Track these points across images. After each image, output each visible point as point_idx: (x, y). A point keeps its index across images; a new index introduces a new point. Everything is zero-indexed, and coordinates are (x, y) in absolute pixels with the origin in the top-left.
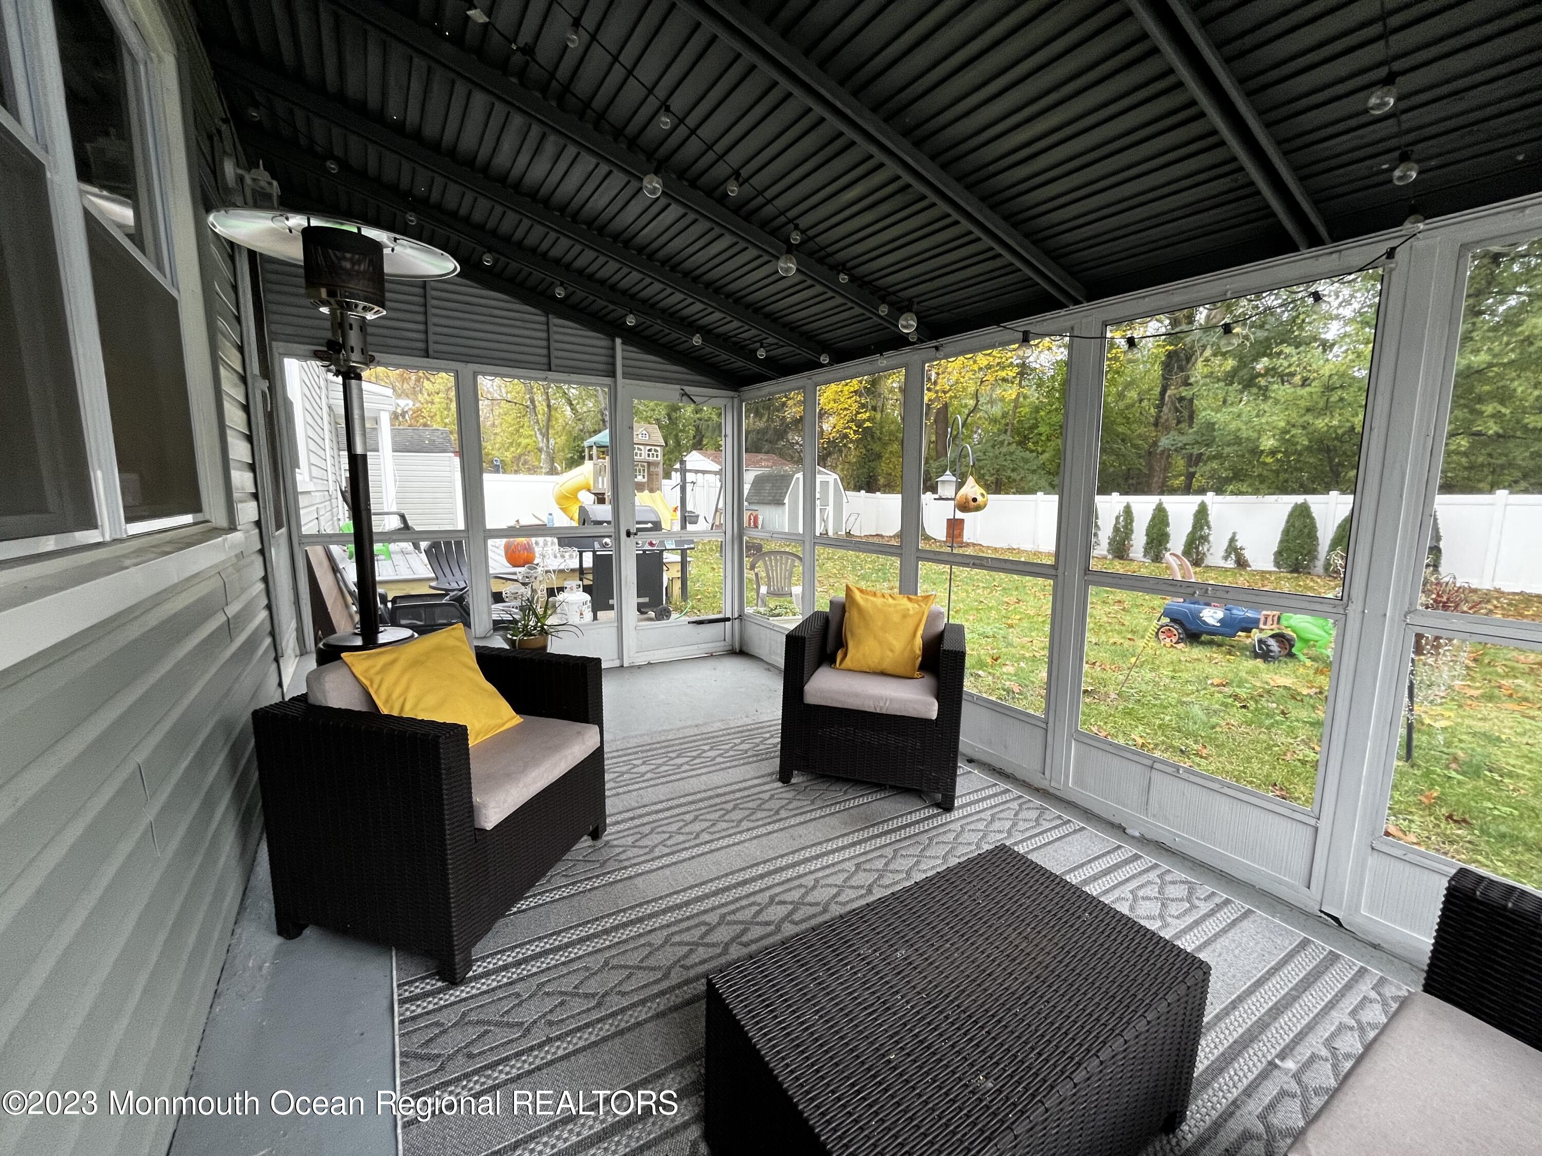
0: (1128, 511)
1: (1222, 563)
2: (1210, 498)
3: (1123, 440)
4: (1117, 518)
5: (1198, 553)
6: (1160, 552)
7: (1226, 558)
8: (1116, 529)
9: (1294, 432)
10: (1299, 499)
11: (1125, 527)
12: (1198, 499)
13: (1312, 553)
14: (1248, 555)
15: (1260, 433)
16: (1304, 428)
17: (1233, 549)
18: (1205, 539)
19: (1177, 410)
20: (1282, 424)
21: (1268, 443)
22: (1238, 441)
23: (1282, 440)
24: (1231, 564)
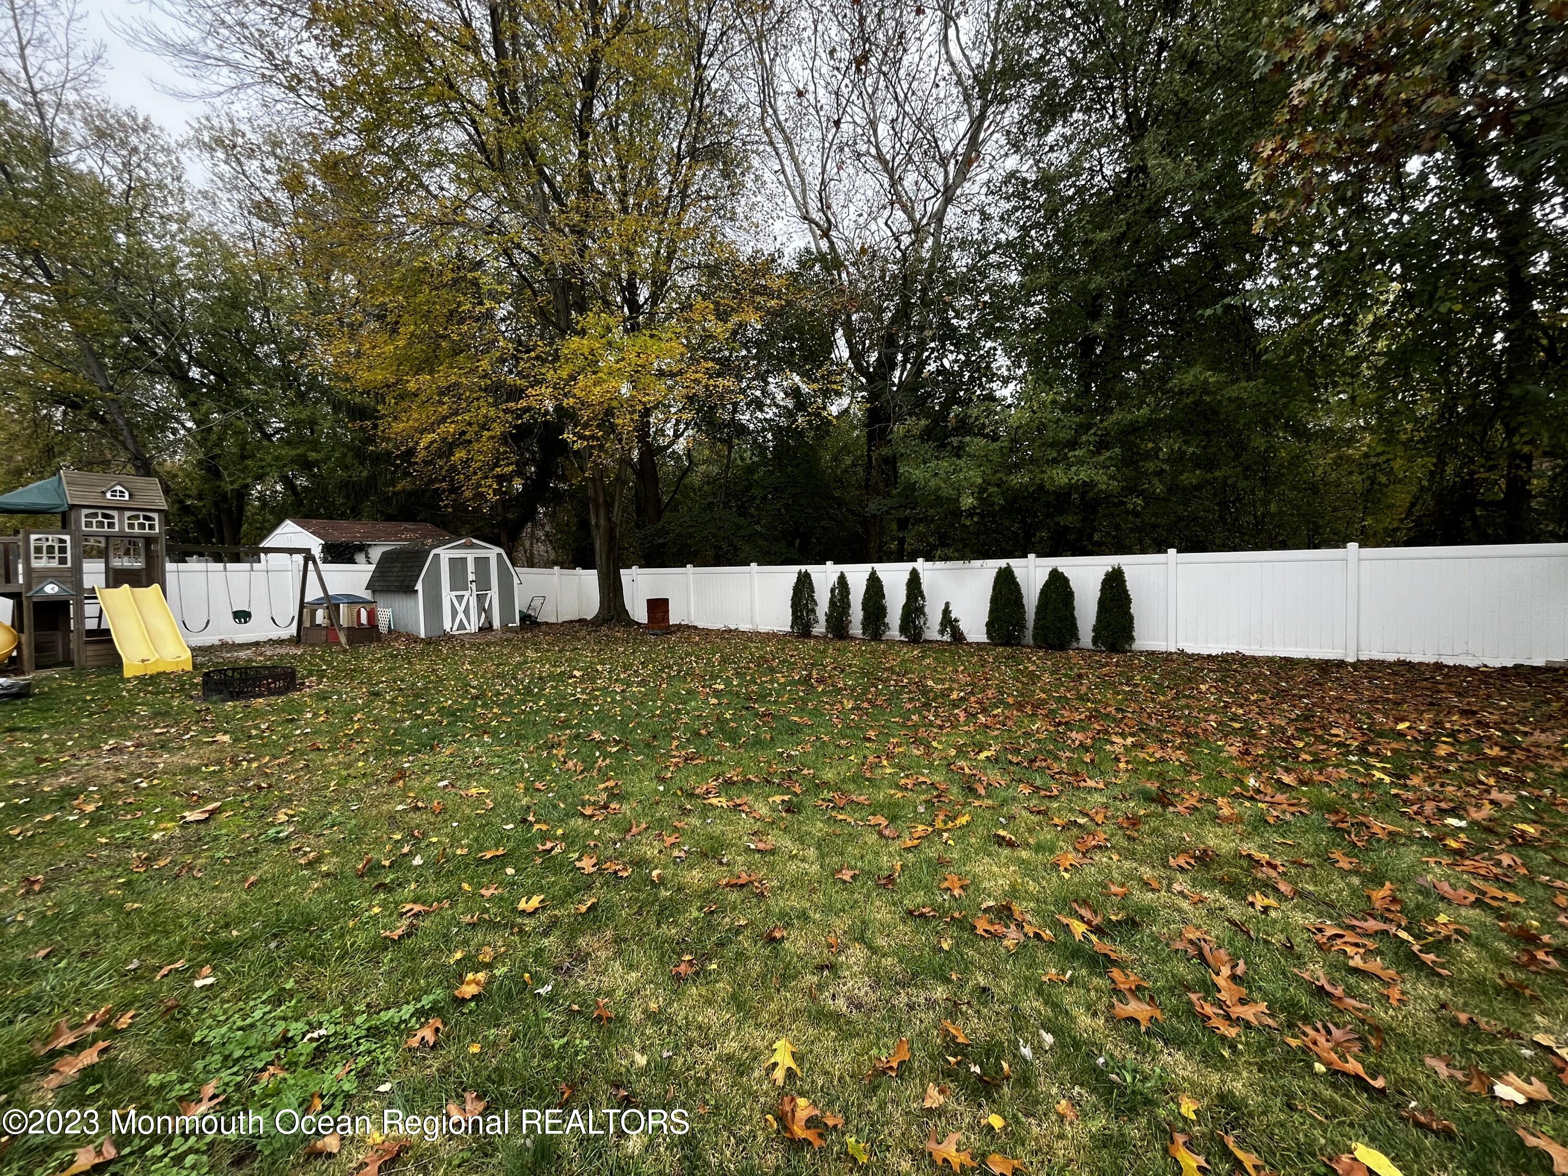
0: (842, 579)
1: (939, 638)
2: (920, 564)
3: (839, 505)
4: (832, 591)
5: (915, 627)
6: (878, 628)
7: (942, 632)
8: (832, 603)
9: (991, 490)
10: (1002, 563)
11: (841, 600)
12: (909, 566)
13: (1020, 622)
14: (963, 626)
15: (959, 491)
16: (999, 486)
17: (948, 621)
18: (920, 611)
19: (883, 472)
20: (980, 481)
21: (968, 502)
22: (939, 500)
23: (979, 499)
24: (947, 638)
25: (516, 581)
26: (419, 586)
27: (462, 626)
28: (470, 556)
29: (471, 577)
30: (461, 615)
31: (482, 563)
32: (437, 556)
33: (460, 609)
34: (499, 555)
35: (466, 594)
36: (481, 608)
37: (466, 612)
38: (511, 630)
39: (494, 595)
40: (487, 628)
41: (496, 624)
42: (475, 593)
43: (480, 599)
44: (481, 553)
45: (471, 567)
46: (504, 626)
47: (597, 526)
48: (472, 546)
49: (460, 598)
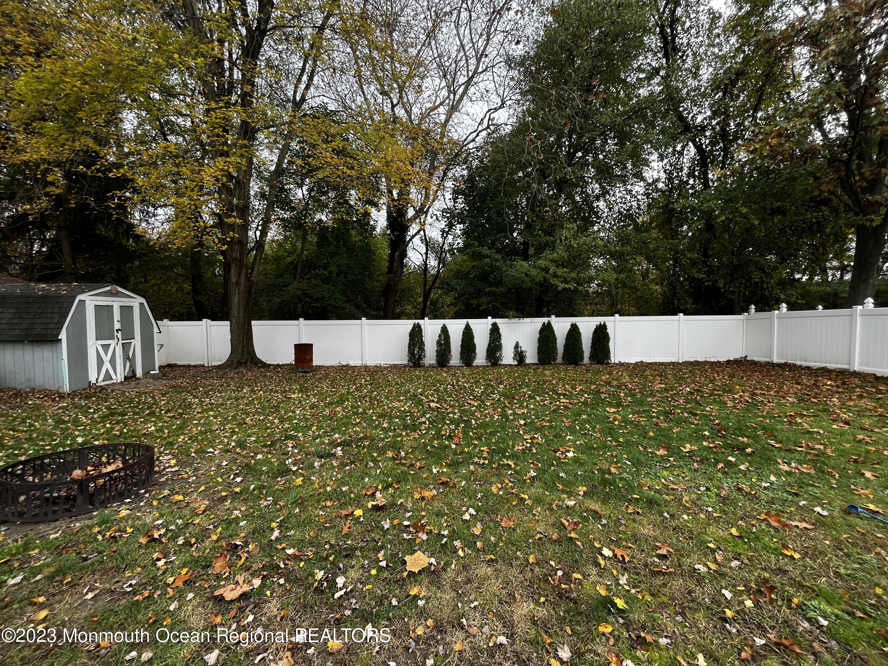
4: (440, 336)
5: (495, 357)
6: (470, 359)
7: (513, 359)
11: (445, 343)
12: (491, 321)
14: (525, 354)
17: (517, 352)
18: (499, 348)
25: (156, 330)
26: (63, 336)
27: (108, 376)
28: (116, 304)
29: (117, 326)
30: (107, 365)
31: (126, 311)
32: (82, 302)
33: (106, 359)
34: (141, 304)
35: (113, 343)
36: (126, 358)
37: (113, 362)
38: (154, 377)
39: (137, 343)
40: (131, 377)
41: (139, 373)
42: (121, 342)
43: (126, 347)
44: (126, 302)
45: (117, 316)
46: (146, 374)
47: (237, 283)
48: (117, 294)
49: (106, 347)
